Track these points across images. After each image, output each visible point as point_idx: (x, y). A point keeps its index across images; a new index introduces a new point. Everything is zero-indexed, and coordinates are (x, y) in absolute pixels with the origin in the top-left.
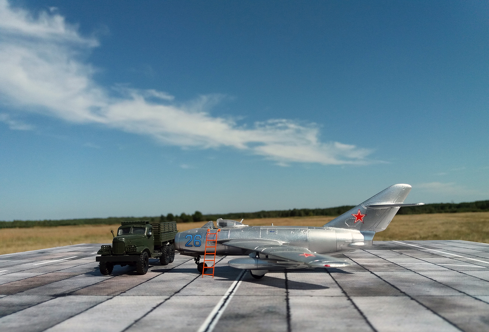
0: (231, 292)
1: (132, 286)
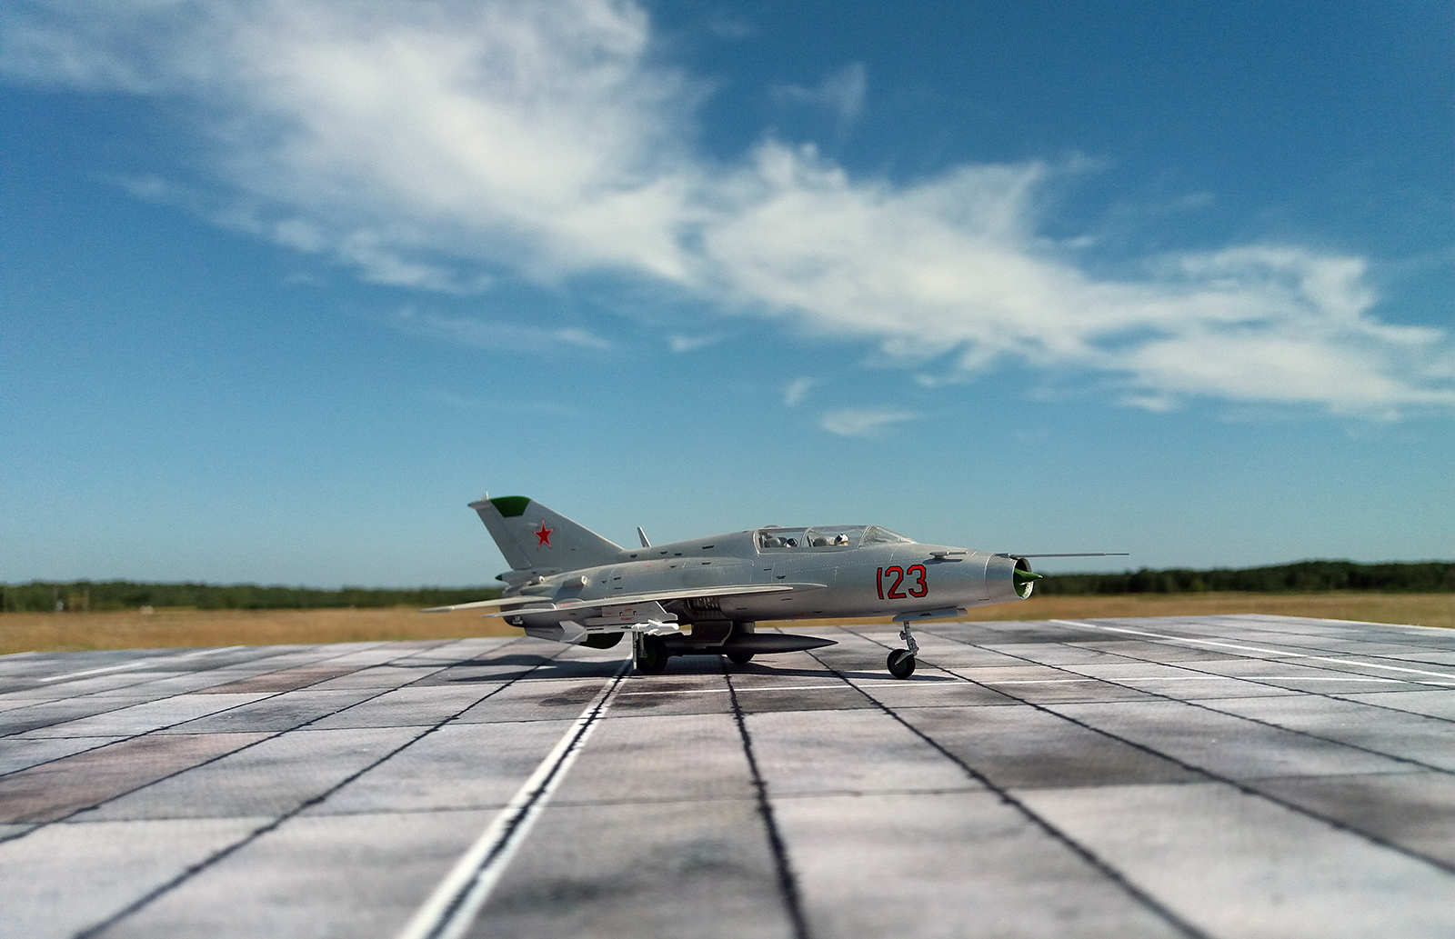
0: (536, 795)
1: (138, 783)
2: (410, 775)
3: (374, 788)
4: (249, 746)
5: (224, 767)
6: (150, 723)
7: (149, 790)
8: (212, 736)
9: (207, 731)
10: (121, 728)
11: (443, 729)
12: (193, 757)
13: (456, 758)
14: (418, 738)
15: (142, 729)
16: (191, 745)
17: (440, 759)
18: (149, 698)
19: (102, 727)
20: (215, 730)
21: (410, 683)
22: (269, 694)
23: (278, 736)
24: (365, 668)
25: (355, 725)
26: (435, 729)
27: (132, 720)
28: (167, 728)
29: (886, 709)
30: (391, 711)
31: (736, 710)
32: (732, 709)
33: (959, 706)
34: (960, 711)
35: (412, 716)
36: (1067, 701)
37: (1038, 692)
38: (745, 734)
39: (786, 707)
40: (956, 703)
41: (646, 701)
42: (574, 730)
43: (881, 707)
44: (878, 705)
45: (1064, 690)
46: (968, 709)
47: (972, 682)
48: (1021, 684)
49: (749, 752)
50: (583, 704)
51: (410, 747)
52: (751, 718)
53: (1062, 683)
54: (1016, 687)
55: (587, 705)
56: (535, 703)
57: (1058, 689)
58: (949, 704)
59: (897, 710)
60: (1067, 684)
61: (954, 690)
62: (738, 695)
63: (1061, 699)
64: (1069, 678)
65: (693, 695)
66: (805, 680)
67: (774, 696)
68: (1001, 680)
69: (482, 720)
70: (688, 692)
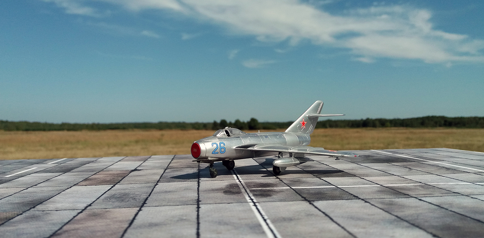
2: (218, 233)
4: (136, 215)
8: (115, 210)
9: (108, 207)
10: (73, 205)
11: (202, 207)
12: (121, 222)
14: (198, 212)
15: (82, 206)
16: (112, 215)
17: (220, 223)
18: (62, 188)
20: (111, 207)
21: (159, 181)
22: (109, 187)
23: (140, 210)
25: (164, 204)
26: (198, 207)
28: (90, 205)
29: (363, 200)
30: (169, 196)
31: (305, 199)
32: (303, 199)
33: (388, 198)
34: (392, 201)
35: (181, 199)
36: (425, 196)
37: (409, 190)
38: (324, 213)
39: (323, 198)
40: (386, 197)
41: (264, 193)
42: (254, 208)
43: (360, 199)
44: (357, 198)
45: (418, 189)
46: (393, 200)
47: (378, 184)
48: (399, 186)
49: (336, 223)
50: (241, 194)
51: (200, 217)
52: (316, 203)
53: (413, 186)
54: (398, 188)
55: (243, 194)
56: (221, 193)
57: (415, 189)
58: (383, 197)
59: (367, 200)
60: (415, 186)
61: (377, 189)
62: (296, 191)
63: (422, 194)
64: (413, 183)
65: (279, 190)
66: (313, 183)
67: (311, 192)
68: (389, 184)
69: (211, 202)
70: (275, 188)
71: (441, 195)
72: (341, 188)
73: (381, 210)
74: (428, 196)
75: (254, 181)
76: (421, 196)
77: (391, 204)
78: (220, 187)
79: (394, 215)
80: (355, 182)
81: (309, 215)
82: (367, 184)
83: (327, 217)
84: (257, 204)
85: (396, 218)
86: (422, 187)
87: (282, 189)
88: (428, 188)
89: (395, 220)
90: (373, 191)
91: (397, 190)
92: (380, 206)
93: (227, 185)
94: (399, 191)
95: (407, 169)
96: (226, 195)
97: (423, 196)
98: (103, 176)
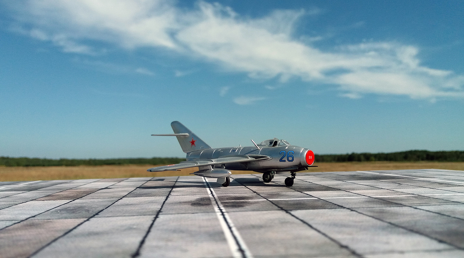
1: (39, 246)
2: (168, 240)
3: (159, 247)
4: (79, 225)
5: (76, 236)
6: (25, 214)
7: (47, 249)
8: (58, 220)
9: (53, 218)
10: (14, 216)
11: (161, 217)
12: (57, 231)
13: (182, 232)
14: (154, 221)
15: (24, 217)
16: (51, 225)
17: (174, 231)
18: (17, 203)
19: (5, 216)
20: (56, 217)
21: (125, 196)
22: (68, 201)
23: (88, 220)
24: (100, 190)
25: (118, 215)
26: (157, 217)
27: (16, 212)
28: (34, 216)
29: (348, 209)
30: (129, 208)
31: (282, 209)
32: (279, 209)
33: (378, 207)
34: (383, 210)
35: (140, 211)
36: (420, 205)
37: (401, 201)
38: (302, 221)
39: (302, 208)
40: (375, 206)
41: (236, 204)
42: (221, 218)
43: (345, 208)
44: (342, 207)
45: (411, 199)
46: (384, 208)
47: (366, 196)
48: (389, 197)
49: (316, 230)
50: (210, 205)
51: (154, 226)
52: (293, 212)
53: (406, 197)
54: (389, 199)
55: (212, 206)
56: (189, 205)
57: (408, 199)
58: (372, 206)
59: (353, 209)
60: (408, 197)
61: (364, 200)
62: (273, 202)
63: (417, 204)
64: (404, 194)
65: (254, 202)
66: (293, 196)
67: (290, 203)
68: (378, 195)
69: (174, 212)
70: (249, 200)
71: (439, 204)
72: (324, 200)
73: (371, 218)
74: (424, 205)
75: (228, 195)
76: (416, 205)
77: (382, 212)
78: (189, 200)
79: (386, 222)
80: (340, 195)
81: (283, 223)
82: (353, 196)
83: (305, 225)
84: (225, 214)
85: (389, 225)
86: (415, 197)
87: (257, 201)
88: (422, 199)
89: (388, 226)
90: (360, 201)
91: (388, 200)
92: (369, 214)
93: (198, 199)
94: (390, 201)
95: (397, 185)
96: (193, 207)
97: (418, 205)
98: (68, 193)
